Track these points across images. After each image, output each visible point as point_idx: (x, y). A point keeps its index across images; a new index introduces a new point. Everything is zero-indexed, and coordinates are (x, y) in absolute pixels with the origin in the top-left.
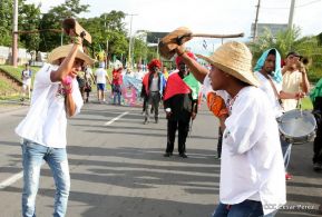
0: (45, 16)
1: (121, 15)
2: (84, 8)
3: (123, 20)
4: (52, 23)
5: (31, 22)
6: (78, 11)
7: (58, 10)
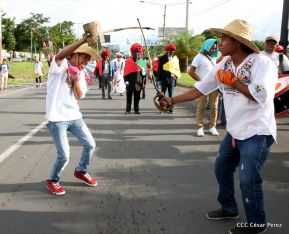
0: (19, 26)
1: (71, 24)
2: (46, 20)
3: (72, 28)
4: (23, 31)
5: (8, 31)
6: (42, 22)
7: (28, 21)
